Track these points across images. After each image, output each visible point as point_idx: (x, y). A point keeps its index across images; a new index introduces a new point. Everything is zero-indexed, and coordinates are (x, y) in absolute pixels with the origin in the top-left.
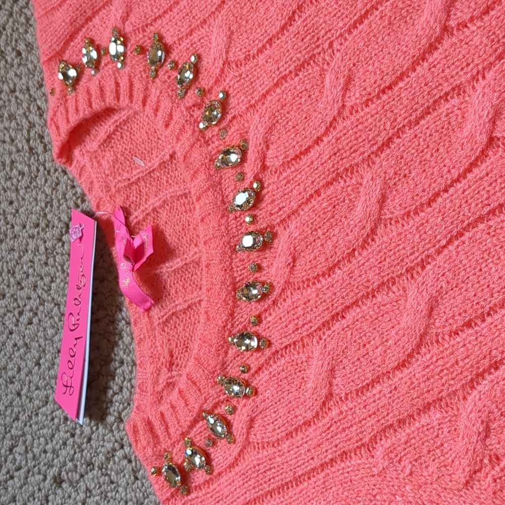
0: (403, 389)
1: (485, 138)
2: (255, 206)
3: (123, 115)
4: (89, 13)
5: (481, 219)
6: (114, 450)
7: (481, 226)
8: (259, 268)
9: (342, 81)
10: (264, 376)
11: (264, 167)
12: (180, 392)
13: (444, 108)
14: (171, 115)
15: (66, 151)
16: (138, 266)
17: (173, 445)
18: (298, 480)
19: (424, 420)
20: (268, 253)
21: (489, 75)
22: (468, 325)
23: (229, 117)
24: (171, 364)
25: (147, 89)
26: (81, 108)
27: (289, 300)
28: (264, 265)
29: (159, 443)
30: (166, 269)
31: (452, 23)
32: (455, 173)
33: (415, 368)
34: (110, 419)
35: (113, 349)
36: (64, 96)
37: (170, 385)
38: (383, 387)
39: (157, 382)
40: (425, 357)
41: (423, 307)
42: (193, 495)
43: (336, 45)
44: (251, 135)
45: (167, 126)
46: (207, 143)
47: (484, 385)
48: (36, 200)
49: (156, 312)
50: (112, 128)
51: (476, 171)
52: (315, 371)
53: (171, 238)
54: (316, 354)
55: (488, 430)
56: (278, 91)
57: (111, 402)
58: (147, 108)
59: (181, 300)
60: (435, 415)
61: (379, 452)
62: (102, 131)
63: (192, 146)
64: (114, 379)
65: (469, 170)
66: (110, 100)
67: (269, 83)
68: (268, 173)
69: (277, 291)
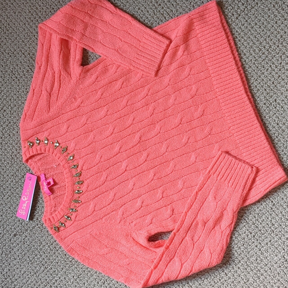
0: (109, 208)
1: (125, 170)
2: (80, 176)
3: (46, 155)
4: (38, 133)
5: (123, 182)
6: (35, 226)
7: (123, 183)
8: (80, 188)
9: (100, 157)
10: (80, 208)
11: (82, 169)
12: (58, 212)
13: (118, 164)
14: (60, 157)
15: (27, 161)
16: (49, 186)
17: (55, 223)
18: (86, 226)
19: (112, 213)
20: (82, 185)
21: (126, 160)
22: (121, 198)
23: (74, 159)
24: (55, 206)
25: (53, 151)
26: (34, 152)
27: (86, 194)
28: (81, 187)
29: (52, 222)
30: (55, 187)
31: (120, 151)
32: (120, 174)
33: (111, 205)
34: (34, 219)
35: (36, 204)
36: (28, 149)
37: (55, 211)
38: (105, 208)
39: (51, 210)
40: (113, 203)
41: (113, 195)
42: (60, 232)
43: (99, 150)
44: (80, 163)
45: (59, 159)
46: (69, 163)
47: (123, 207)
48: (13, 170)
49: (52, 196)
50: (42, 157)
51: (123, 174)
52: (92, 206)
53: (57, 181)
54: (92, 203)
55: (123, 214)
56: (86, 156)
57: (35, 215)
58: (53, 154)
59: (59, 193)
60: (114, 212)
61: (103, 219)
62: (38, 157)
63: (65, 164)
64: (36, 210)
65: (122, 174)
66: (43, 151)
67: (84, 155)
68: (83, 170)
69: (84, 192)
